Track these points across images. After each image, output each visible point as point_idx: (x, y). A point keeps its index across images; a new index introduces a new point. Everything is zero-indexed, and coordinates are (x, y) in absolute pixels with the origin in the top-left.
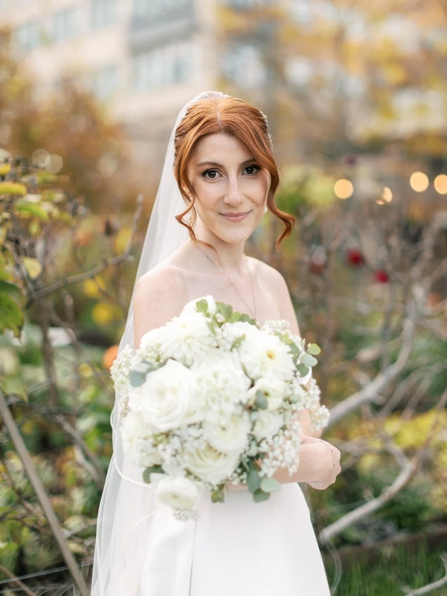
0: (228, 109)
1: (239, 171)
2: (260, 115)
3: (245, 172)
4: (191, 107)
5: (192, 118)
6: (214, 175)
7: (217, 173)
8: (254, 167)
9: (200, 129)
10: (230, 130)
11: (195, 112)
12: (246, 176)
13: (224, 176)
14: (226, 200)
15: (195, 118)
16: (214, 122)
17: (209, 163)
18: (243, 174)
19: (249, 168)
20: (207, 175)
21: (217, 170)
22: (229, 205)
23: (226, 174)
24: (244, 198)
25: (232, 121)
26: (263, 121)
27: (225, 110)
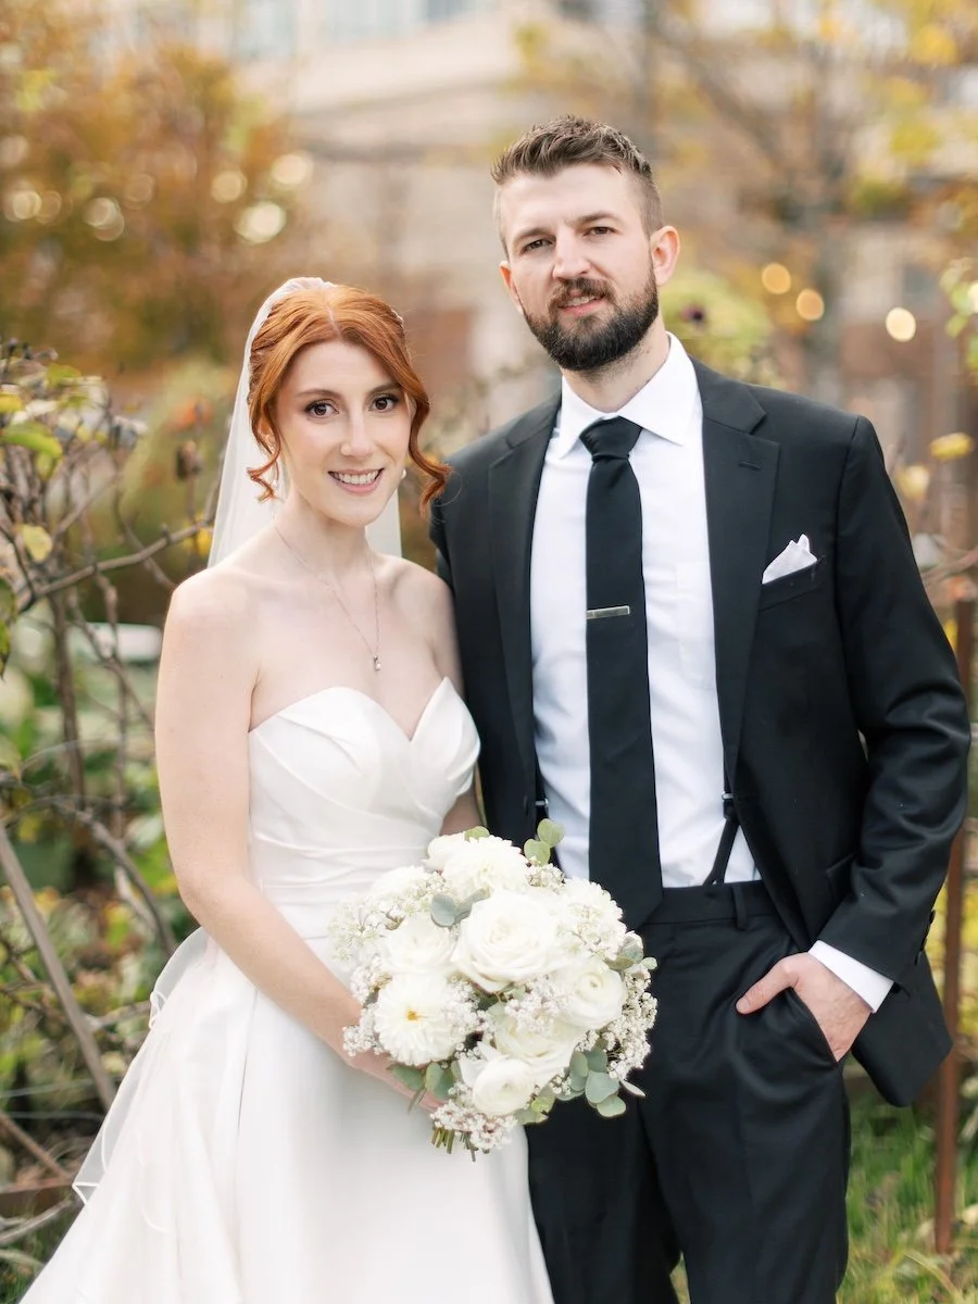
0: (346, 303)
1: (366, 403)
2: (394, 316)
3: (374, 407)
4: (278, 302)
5: (284, 318)
6: (324, 412)
7: (328, 408)
8: (389, 398)
9: (302, 334)
10: (353, 336)
11: (290, 307)
12: (376, 412)
13: (340, 411)
14: (346, 450)
15: (291, 319)
16: (324, 323)
17: (317, 392)
18: (371, 409)
19: (381, 399)
20: (313, 411)
21: (330, 402)
22: (350, 458)
23: (346, 410)
24: (375, 448)
25: (355, 322)
26: (398, 323)
27: (342, 304)
